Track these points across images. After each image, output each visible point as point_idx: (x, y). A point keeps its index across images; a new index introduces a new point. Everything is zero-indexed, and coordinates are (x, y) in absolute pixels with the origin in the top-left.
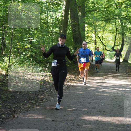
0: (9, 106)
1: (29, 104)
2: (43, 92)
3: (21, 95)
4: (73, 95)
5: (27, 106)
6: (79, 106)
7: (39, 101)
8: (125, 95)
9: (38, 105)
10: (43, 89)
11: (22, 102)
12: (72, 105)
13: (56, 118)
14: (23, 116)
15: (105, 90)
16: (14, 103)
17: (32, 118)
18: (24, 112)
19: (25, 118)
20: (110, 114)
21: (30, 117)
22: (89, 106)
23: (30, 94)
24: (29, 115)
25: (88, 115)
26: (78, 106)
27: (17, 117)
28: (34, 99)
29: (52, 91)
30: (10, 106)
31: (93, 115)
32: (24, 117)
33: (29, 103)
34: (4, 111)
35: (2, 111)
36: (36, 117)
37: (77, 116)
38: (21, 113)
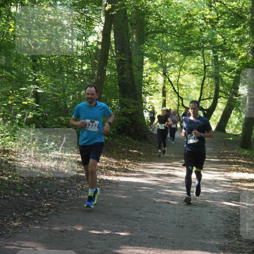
1: (22, 220)
2: (51, 194)
4: (107, 201)
5: (16, 224)
6: (116, 226)
7: (41, 214)
8: (208, 202)
9: (37, 221)
10: (50, 189)
11: (7, 215)
12: (104, 224)
14: (6, 245)
15: (170, 193)
17: (22, 249)
18: (8, 235)
19: (9, 249)
20: (173, 243)
21: (19, 248)
22: (136, 225)
23: (24, 199)
24: (17, 242)
25: (130, 245)
26: (113, 226)
28: (31, 210)
31: (140, 246)
32: (7, 247)
33: (21, 216)
37: (110, 246)
38: (2, 239)
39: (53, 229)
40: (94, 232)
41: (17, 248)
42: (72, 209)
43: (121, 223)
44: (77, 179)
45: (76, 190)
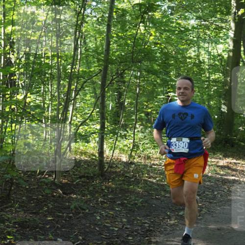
0: (139, 222)
1: (176, 219)
5: (172, 222)
11: (162, 214)
14: (167, 241)
16: (148, 215)
18: (167, 232)
27: (156, 243)
29: (216, 193)
30: (141, 220)
32: (168, 243)
33: (175, 215)
34: (130, 229)
35: (126, 230)
38: (162, 236)
39: (209, 227)
41: (178, 243)
42: (224, 208)
44: (222, 182)
45: (224, 191)
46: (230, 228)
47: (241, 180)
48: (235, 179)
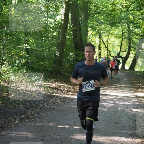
1: (19, 120)
2: (36, 105)
3: (11, 109)
4: (67, 109)
5: (16, 122)
6: (72, 123)
7: (30, 116)
8: (124, 110)
9: (27, 121)
10: (35, 102)
11: (11, 117)
12: (65, 122)
13: (45, 136)
14: (10, 134)
15: (103, 104)
16: (2, 118)
17: (19, 136)
18: (12, 128)
20: (104, 132)
21: (18, 135)
23: (21, 108)
24: (17, 132)
25: (80, 134)
26: (70, 123)
27: (4, 135)
28: (24, 114)
32: (11, 135)
33: (18, 118)
36: (24, 135)
37: (68, 134)
38: (8, 131)
39: (37, 125)
40: (59, 126)
41: (16, 135)
42: (48, 114)
43: (75, 122)
44: (50, 97)
45: (50, 103)
46: (48, 125)
47: (62, 96)
48: (58, 96)
